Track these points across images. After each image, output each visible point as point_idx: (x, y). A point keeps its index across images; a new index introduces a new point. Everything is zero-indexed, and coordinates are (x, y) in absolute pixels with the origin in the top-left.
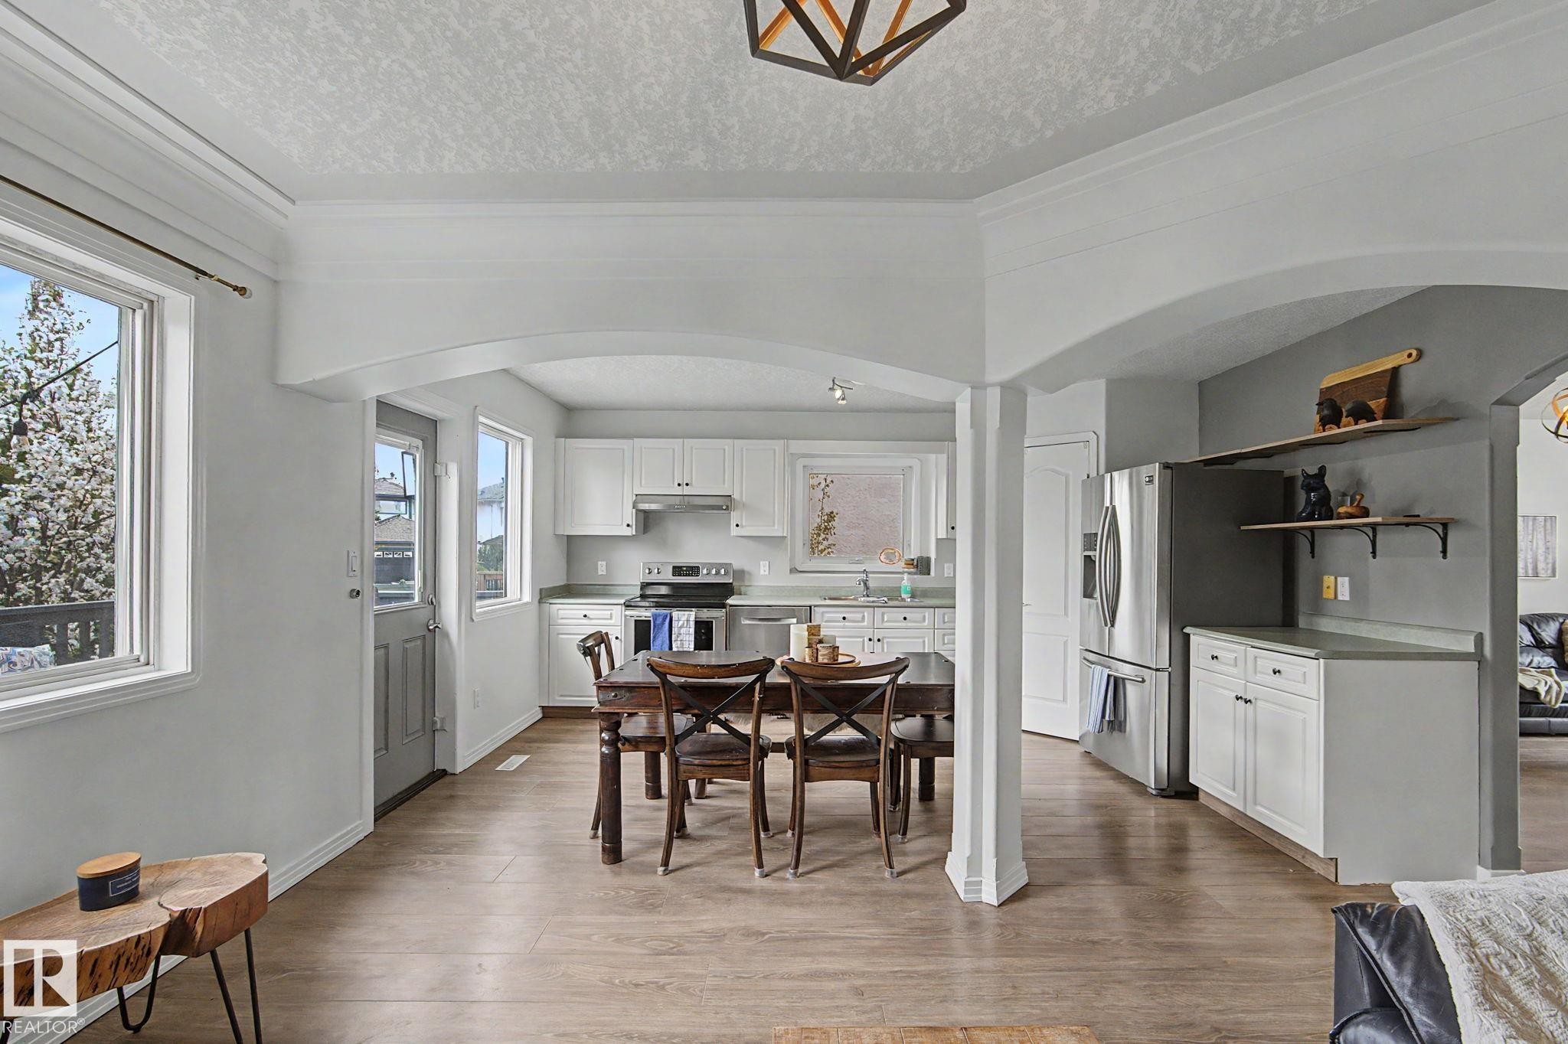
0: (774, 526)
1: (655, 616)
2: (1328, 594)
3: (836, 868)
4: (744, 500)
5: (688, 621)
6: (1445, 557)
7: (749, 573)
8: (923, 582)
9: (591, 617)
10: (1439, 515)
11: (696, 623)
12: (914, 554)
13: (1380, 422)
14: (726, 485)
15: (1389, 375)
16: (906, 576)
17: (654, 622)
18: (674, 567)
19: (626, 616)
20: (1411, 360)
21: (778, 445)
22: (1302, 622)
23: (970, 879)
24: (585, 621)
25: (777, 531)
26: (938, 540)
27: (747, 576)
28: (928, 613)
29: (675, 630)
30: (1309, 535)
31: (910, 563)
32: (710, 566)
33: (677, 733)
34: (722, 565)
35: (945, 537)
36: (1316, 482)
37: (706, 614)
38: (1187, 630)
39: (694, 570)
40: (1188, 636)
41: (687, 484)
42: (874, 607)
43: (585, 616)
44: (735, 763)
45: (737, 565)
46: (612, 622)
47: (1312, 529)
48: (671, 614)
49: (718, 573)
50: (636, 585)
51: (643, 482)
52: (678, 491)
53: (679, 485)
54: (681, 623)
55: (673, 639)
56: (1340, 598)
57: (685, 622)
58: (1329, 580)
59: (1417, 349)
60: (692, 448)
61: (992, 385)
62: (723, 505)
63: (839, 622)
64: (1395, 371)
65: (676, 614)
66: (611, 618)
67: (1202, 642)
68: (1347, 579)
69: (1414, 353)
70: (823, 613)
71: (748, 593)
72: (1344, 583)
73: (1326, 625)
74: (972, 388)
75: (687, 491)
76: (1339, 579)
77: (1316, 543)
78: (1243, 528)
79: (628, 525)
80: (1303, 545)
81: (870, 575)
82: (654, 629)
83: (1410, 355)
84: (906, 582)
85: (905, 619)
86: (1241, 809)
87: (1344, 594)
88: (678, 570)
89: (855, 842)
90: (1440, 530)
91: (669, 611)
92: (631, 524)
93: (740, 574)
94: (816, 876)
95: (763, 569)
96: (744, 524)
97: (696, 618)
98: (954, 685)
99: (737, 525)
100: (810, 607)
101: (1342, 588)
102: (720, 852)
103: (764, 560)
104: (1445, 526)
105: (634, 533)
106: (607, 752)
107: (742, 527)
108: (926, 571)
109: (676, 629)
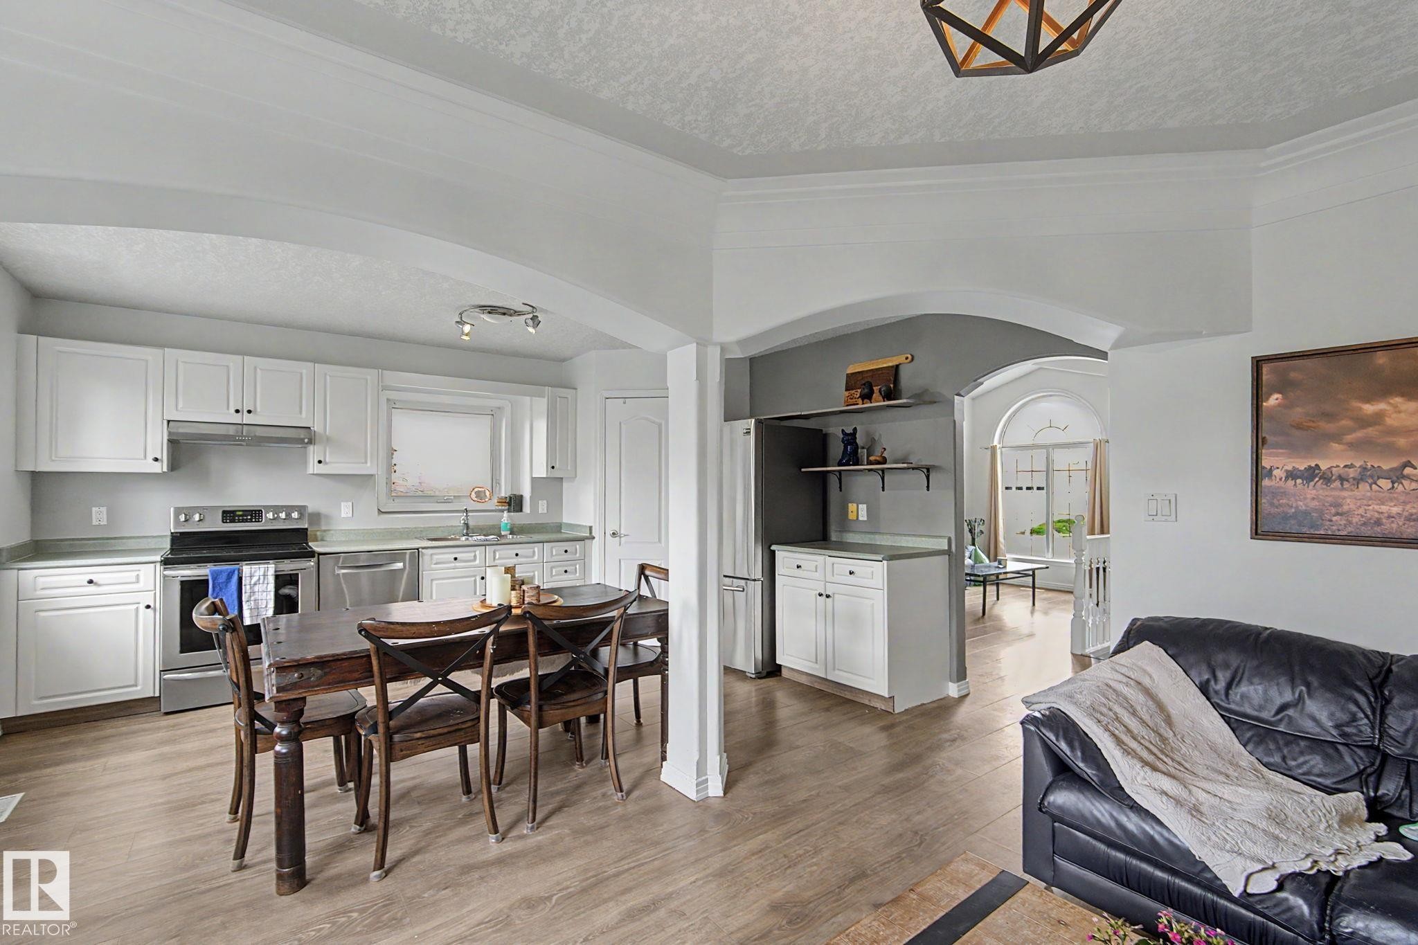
0: (366, 463)
1: (216, 575)
2: (852, 516)
3: (566, 809)
4: (327, 433)
5: (265, 575)
6: (928, 490)
7: (327, 517)
8: (518, 518)
9: (100, 582)
10: (926, 462)
11: (277, 577)
12: (504, 492)
13: (905, 401)
14: (304, 415)
15: (894, 369)
16: (505, 514)
17: (213, 581)
18: (224, 512)
19: (165, 576)
20: (908, 360)
21: (371, 375)
22: (834, 537)
23: (700, 780)
24: (92, 588)
25: (368, 468)
26: (534, 480)
27: (323, 522)
28: (537, 548)
29: (246, 589)
30: (838, 474)
31: (502, 501)
32: (277, 509)
33: (392, 706)
34: (293, 508)
35: (545, 476)
36: (850, 439)
37: (288, 566)
38: (773, 547)
39: (255, 514)
40: (774, 552)
41: (249, 412)
42: (485, 545)
43: (91, 582)
44: (464, 726)
45: (312, 506)
46: (141, 586)
47: (840, 472)
48: (240, 572)
49: (288, 515)
50: (166, 536)
51: (180, 405)
52: (237, 419)
53: (237, 411)
54: (255, 579)
55: (244, 599)
56: (860, 518)
57: (262, 578)
58: (852, 507)
59: (912, 356)
60: (255, 368)
61: (715, 344)
62: (304, 437)
63: (451, 562)
64: (897, 366)
65: (246, 569)
66: (138, 582)
67: (785, 557)
68: (865, 506)
69: (909, 356)
70: (431, 555)
71: (325, 539)
72: (863, 507)
73: (851, 538)
74: (697, 343)
75: (247, 419)
76: (860, 506)
77: (843, 480)
78: (803, 470)
79: (156, 460)
80: (833, 481)
81: (470, 514)
82: (214, 587)
83: (907, 358)
84: (506, 518)
85: (517, 555)
86: (823, 676)
87: (863, 516)
88: (229, 515)
89: (565, 778)
90: (926, 472)
91: (237, 566)
92: (159, 457)
93: (316, 517)
94: (551, 823)
95: (345, 510)
96: (327, 460)
97: (276, 571)
98: (668, 610)
99: (320, 462)
100: (418, 549)
101: (860, 512)
102: (428, 833)
103: (347, 501)
104: (928, 470)
105: (165, 469)
106: (284, 751)
107: (326, 463)
108: (519, 508)
109: (248, 587)
